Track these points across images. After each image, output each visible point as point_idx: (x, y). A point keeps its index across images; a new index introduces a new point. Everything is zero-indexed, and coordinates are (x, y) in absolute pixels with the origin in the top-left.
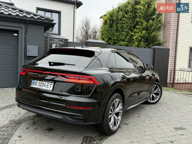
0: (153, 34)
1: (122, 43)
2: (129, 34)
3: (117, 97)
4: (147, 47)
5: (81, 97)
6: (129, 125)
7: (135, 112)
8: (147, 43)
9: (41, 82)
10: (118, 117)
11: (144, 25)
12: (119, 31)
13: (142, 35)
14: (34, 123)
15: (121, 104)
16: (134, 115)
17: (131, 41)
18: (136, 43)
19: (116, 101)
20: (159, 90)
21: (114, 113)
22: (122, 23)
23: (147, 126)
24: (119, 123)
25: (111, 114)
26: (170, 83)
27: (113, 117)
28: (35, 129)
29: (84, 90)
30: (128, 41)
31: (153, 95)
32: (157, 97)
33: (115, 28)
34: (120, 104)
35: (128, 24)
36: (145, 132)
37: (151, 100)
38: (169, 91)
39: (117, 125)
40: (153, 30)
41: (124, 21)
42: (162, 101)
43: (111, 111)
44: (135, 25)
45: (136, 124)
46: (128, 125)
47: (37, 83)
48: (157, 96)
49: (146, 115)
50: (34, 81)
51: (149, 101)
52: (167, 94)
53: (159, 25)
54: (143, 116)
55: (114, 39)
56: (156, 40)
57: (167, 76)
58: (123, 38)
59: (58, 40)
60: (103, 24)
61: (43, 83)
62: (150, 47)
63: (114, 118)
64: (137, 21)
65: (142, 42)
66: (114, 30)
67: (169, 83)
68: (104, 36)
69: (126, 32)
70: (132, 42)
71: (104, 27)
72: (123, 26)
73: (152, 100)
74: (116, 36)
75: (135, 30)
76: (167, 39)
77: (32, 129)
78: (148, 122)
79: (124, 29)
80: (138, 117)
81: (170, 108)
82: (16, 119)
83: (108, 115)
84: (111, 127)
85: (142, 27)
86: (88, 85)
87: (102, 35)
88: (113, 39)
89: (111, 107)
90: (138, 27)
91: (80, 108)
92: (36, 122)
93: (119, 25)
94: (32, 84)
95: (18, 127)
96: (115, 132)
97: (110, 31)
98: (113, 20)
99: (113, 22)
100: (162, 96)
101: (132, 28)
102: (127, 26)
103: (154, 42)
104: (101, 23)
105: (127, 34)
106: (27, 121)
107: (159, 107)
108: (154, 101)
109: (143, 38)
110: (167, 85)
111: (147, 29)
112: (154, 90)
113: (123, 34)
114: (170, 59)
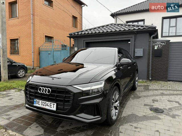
59: (160, 42)
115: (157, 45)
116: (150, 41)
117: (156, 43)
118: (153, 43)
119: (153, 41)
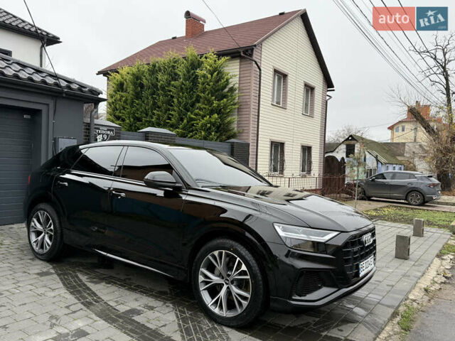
4: (219, 140)
8: (218, 134)
13: (211, 120)
17: (190, 128)
44: (195, 102)
59: (106, 128)
60: (114, 89)
62: (223, 141)
71: (119, 94)
75: (196, 111)
76: (245, 128)
90: (202, 106)
101: (190, 107)
103: (227, 132)
109: (214, 126)
111: (219, 112)
115: (101, 135)
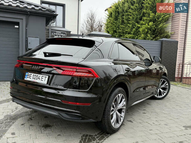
0: (161, 25)
1: (128, 36)
2: (135, 26)
3: (120, 92)
4: (154, 40)
5: (79, 91)
6: (134, 122)
7: (141, 109)
8: (154, 36)
9: (35, 74)
10: (121, 113)
11: (151, 16)
12: (125, 23)
13: (148, 26)
14: (31, 119)
15: (125, 99)
16: (139, 111)
17: (137, 33)
18: (143, 35)
19: (118, 96)
20: (167, 84)
21: (117, 110)
22: (128, 15)
23: (153, 123)
24: (122, 121)
25: (113, 110)
26: (178, 78)
27: (115, 113)
28: (31, 125)
29: (82, 83)
30: (134, 34)
31: (160, 90)
32: (164, 92)
33: (120, 20)
34: (123, 100)
35: (134, 15)
36: (151, 130)
37: (157, 95)
38: (177, 86)
39: (120, 122)
40: (161, 22)
41: (130, 12)
42: (170, 97)
43: (113, 107)
44: (142, 17)
45: (141, 121)
46: (132, 122)
47: (31, 75)
48: (165, 90)
49: (153, 111)
50: (28, 73)
51: (156, 96)
52: (175, 88)
53: (167, 16)
54: (149, 112)
55: (120, 32)
56: (164, 32)
57: (175, 70)
58: (129, 30)
59: (60, 32)
60: (108, 17)
61: (38, 76)
62: (157, 40)
63: (117, 115)
64: (144, 13)
65: (149, 34)
66: (119, 22)
67: (176, 78)
68: (110, 29)
69: (132, 24)
70: (139, 35)
71: (110, 19)
72: (129, 18)
73: (159, 95)
74: (122, 29)
75: (142, 22)
76: (176, 31)
77: (27, 125)
78: (155, 119)
79: (129, 21)
80: (143, 113)
81: (178, 104)
82: (13, 114)
83: (109, 112)
84: (113, 124)
85: (148, 18)
86: (86, 78)
87: (107, 28)
88: (118, 32)
89: (113, 103)
90: (145, 18)
91: (78, 103)
92: (33, 117)
93: (124, 17)
94: (26, 77)
95: (13, 123)
96: (118, 130)
97: (115, 23)
98: (118, 12)
99: (119, 13)
100: (170, 91)
101: (139, 20)
102: (133, 17)
103: (161, 34)
104: (107, 16)
105: (133, 26)
106: (24, 116)
107: (166, 103)
108: (161, 97)
109: (150, 30)
110: (174, 79)
111: (154, 21)
112: (161, 85)
113: (129, 27)
114: (178, 52)
115: (57, 36)
116: (48, 29)
117: (56, 32)
118: (52, 32)
119: (52, 30)
